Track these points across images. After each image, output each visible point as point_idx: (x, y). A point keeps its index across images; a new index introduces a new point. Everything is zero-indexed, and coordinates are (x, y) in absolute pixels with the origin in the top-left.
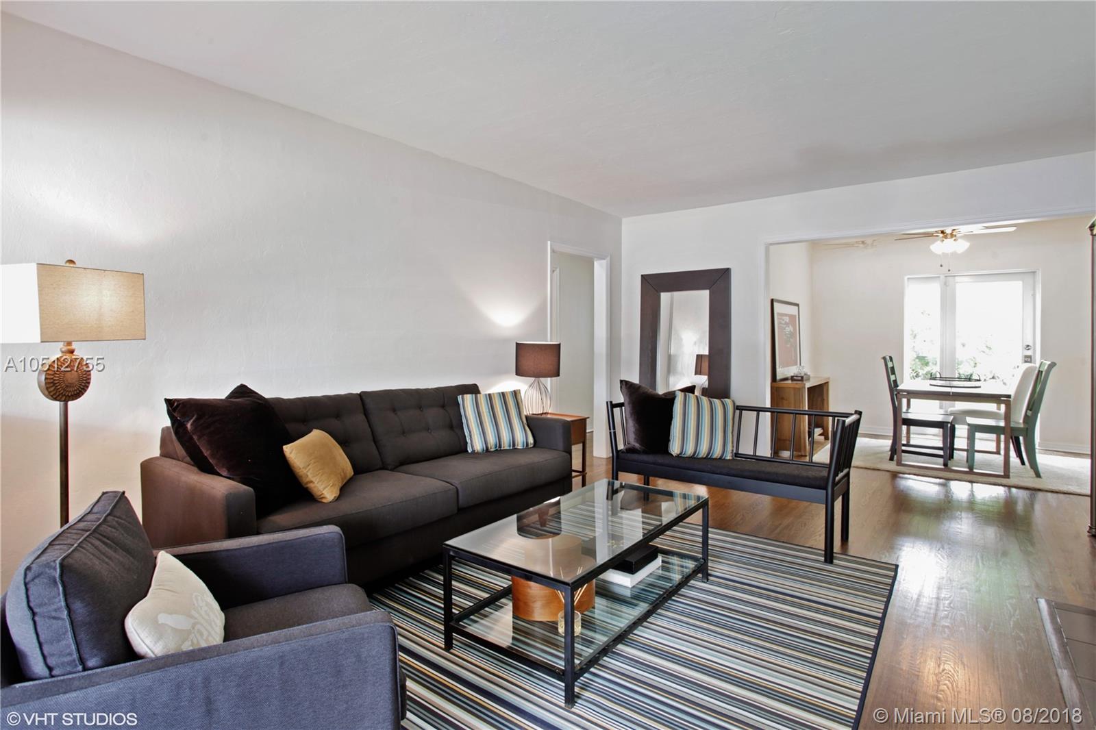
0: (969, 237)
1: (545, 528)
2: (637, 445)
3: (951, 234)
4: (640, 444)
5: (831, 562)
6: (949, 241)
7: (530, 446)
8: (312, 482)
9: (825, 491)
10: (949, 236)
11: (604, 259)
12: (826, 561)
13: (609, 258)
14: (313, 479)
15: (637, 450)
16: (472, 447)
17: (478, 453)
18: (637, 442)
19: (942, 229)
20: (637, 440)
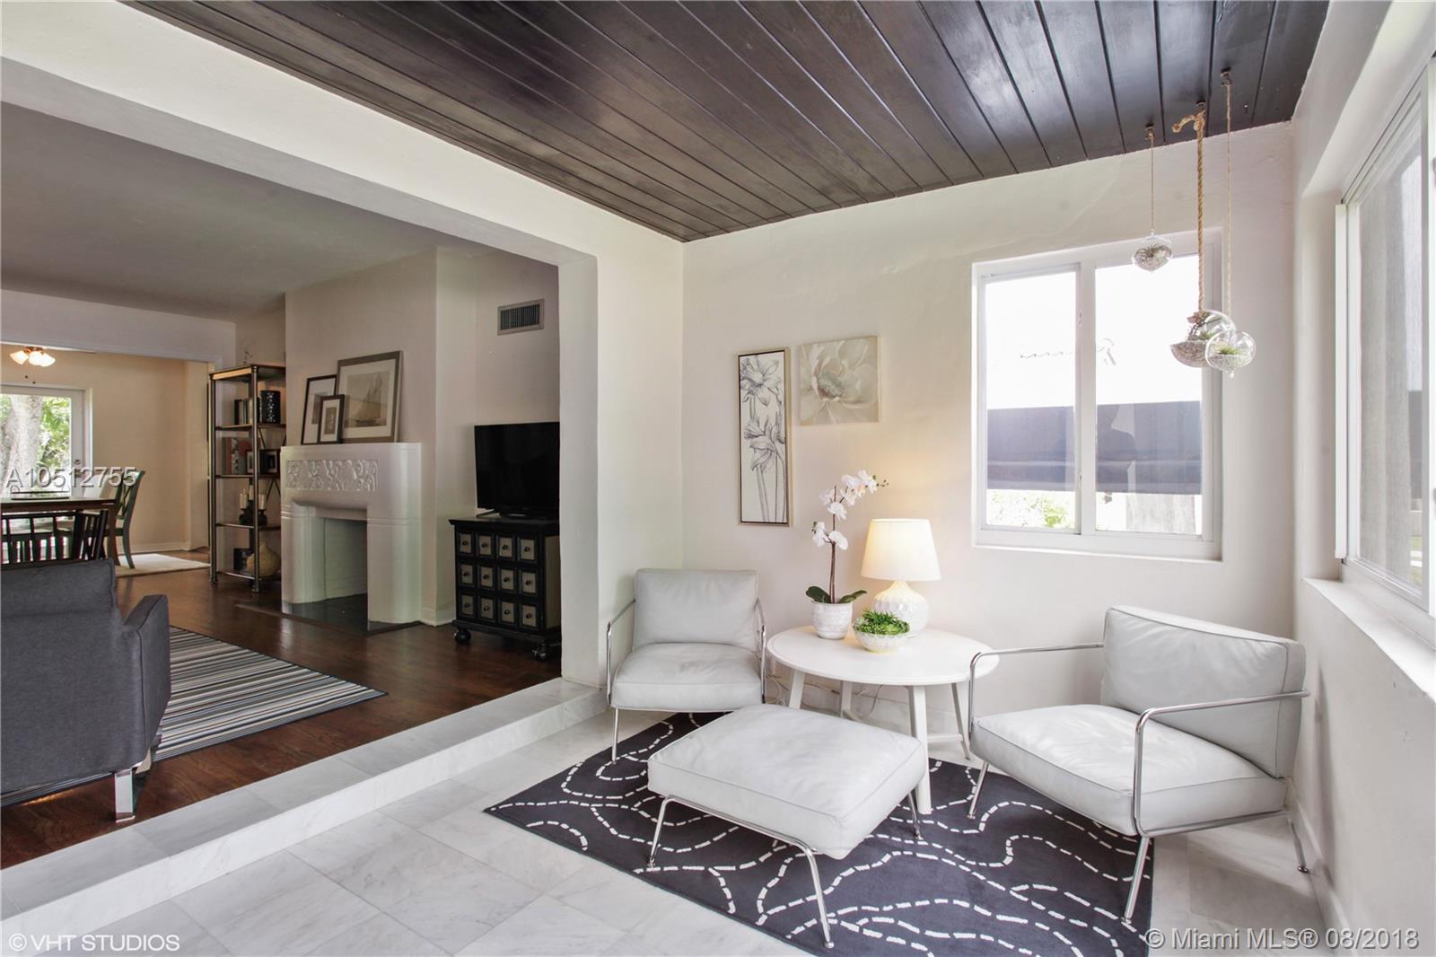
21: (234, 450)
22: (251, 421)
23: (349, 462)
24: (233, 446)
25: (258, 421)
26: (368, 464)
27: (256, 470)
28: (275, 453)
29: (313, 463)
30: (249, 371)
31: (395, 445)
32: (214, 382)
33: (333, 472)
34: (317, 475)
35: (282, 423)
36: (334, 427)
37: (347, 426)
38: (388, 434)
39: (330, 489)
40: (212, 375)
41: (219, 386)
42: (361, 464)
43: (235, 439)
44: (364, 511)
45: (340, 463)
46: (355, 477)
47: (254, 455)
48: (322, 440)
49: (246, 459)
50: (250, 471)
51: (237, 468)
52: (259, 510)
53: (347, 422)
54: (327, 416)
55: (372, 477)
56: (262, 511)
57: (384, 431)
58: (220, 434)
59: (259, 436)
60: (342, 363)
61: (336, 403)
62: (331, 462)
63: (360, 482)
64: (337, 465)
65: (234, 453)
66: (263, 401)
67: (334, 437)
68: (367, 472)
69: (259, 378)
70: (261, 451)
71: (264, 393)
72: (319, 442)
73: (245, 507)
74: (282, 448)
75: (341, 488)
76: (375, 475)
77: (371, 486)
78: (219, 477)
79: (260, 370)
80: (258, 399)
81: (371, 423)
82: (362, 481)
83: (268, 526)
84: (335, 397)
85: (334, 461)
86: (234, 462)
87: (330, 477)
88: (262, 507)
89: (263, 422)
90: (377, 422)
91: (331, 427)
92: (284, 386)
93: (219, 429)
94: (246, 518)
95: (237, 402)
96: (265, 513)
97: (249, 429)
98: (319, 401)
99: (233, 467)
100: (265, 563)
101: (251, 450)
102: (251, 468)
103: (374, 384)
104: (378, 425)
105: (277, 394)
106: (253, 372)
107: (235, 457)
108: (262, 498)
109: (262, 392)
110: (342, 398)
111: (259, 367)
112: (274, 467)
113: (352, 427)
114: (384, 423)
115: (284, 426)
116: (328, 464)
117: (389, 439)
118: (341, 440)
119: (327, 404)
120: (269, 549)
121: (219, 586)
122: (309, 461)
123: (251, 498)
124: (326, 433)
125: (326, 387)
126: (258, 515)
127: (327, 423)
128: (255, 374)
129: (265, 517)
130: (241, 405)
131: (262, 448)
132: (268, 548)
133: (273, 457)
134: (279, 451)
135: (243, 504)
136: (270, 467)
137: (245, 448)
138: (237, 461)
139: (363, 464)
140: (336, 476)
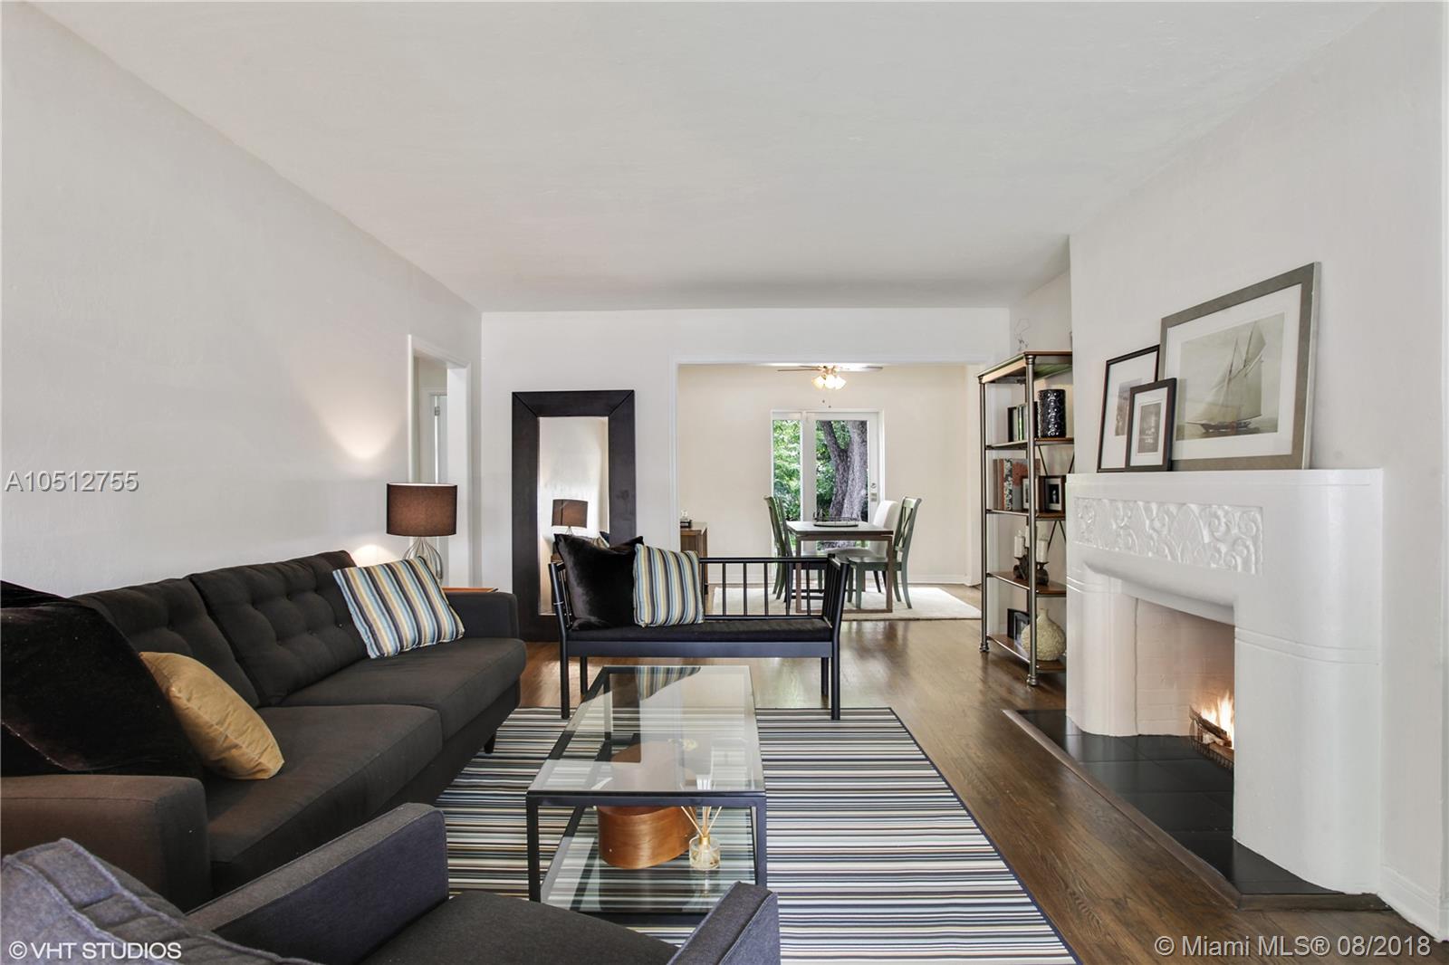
0: (847, 375)
1: (493, 754)
2: (593, 619)
3: (832, 370)
4: (599, 617)
5: (839, 719)
6: (830, 377)
7: (460, 637)
8: (236, 746)
9: (830, 643)
10: (830, 372)
11: (465, 367)
12: (833, 718)
13: (469, 366)
14: (237, 741)
15: (595, 625)
16: (379, 648)
17: (388, 658)
18: (590, 615)
19: (825, 364)
20: (592, 612)
21: (1007, 476)
22: (1027, 435)
23: (1193, 507)
24: (1006, 472)
25: (1036, 435)
26: (1238, 515)
27: (1033, 504)
28: (1058, 481)
29: (1120, 505)
30: (1022, 364)
31: (1305, 474)
32: (982, 385)
33: (1157, 524)
34: (1126, 527)
35: (1067, 436)
36: (1156, 439)
37: (1180, 437)
38: (1286, 449)
39: (1150, 554)
40: (980, 377)
41: (990, 390)
42: (1220, 513)
43: (1008, 461)
44: (1230, 608)
45: (1173, 509)
46: (1207, 540)
47: (1031, 484)
48: (1133, 463)
49: (1022, 489)
50: (1026, 506)
51: (1011, 501)
52: (1037, 563)
53: (1180, 429)
54: (1143, 419)
55: (1249, 543)
56: (1042, 564)
57: (1277, 442)
58: (991, 455)
59: (1038, 456)
60: (1168, 323)
61: (1161, 395)
62: (1154, 507)
63: (1219, 551)
64: (1168, 512)
65: (1006, 480)
66: (1043, 405)
67: (1157, 458)
68: (1235, 531)
69: (1037, 375)
70: (1040, 477)
71: (1044, 394)
72: (1129, 468)
73: (1020, 556)
74: (1068, 475)
75: (1174, 557)
76: (1255, 539)
77: (1246, 562)
78: (988, 511)
79: (1038, 360)
80: (1035, 404)
81: (1237, 428)
82: (1224, 549)
83: (1051, 589)
84: (1157, 384)
85: (1161, 504)
86: (1007, 492)
87: (1151, 531)
88: (1041, 559)
89: (1041, 436)
90: (1251, 426)
91: (1150, 440)
92: (1071, 382)
93: (990, 447)
94: (1021, 574)
95: (1011, 411)
96: (1045, 567)
97: (1023, 446)
98: (1127, 395)
99: (1007, 499)
100: (1046, 646)
101: (1026, 477)
102: (1027, 502)
103: (1243, 349)
104: (1256, 431)
105: (1060, 395)
106: (1027, 364)
107: (1008, 485)
108: (1041, 546)
109: (1041, 392)
110: (1172, 385)
111: (1035, 356)
112: (1058, 502)
113: (1193, 436)
114: (1273, 427)
115: (1071, 441)
116: (1148, 510)
117: (1288, 462)
118: (1170, 465)
119: (1142, 399)
120: (1051, 622)
121: (990, 655)
122: (1112, 501)
123: (1028, 545)
124: (1142, 449)
125: (1142, 370)
126: (1036, 571)
127: (1142, 432)
128: (1030, 366)
129: (1045, 573)
130: (1015, 412)
131: (1043, 473)
132: (1049, 619)
133: (1056, 487)
134: (1064, 479)
135: (1019, 552)
136: (1052, 501)
137: (1020, 473)
138: (1011, 491)
139: (1226, 513)
140: (1165, 532)
